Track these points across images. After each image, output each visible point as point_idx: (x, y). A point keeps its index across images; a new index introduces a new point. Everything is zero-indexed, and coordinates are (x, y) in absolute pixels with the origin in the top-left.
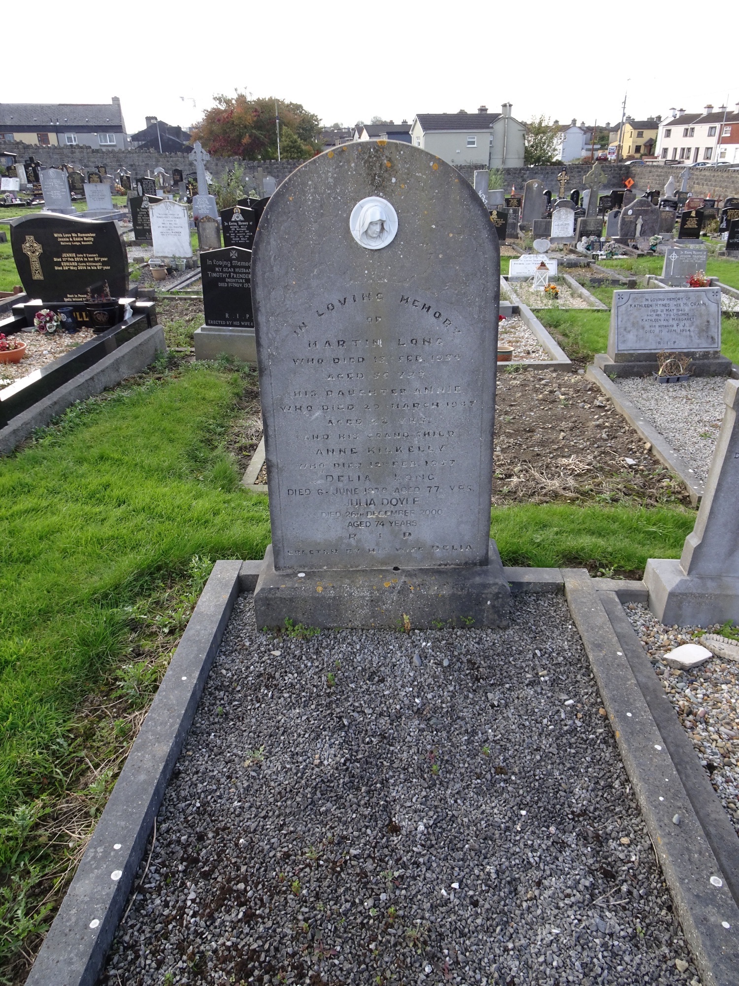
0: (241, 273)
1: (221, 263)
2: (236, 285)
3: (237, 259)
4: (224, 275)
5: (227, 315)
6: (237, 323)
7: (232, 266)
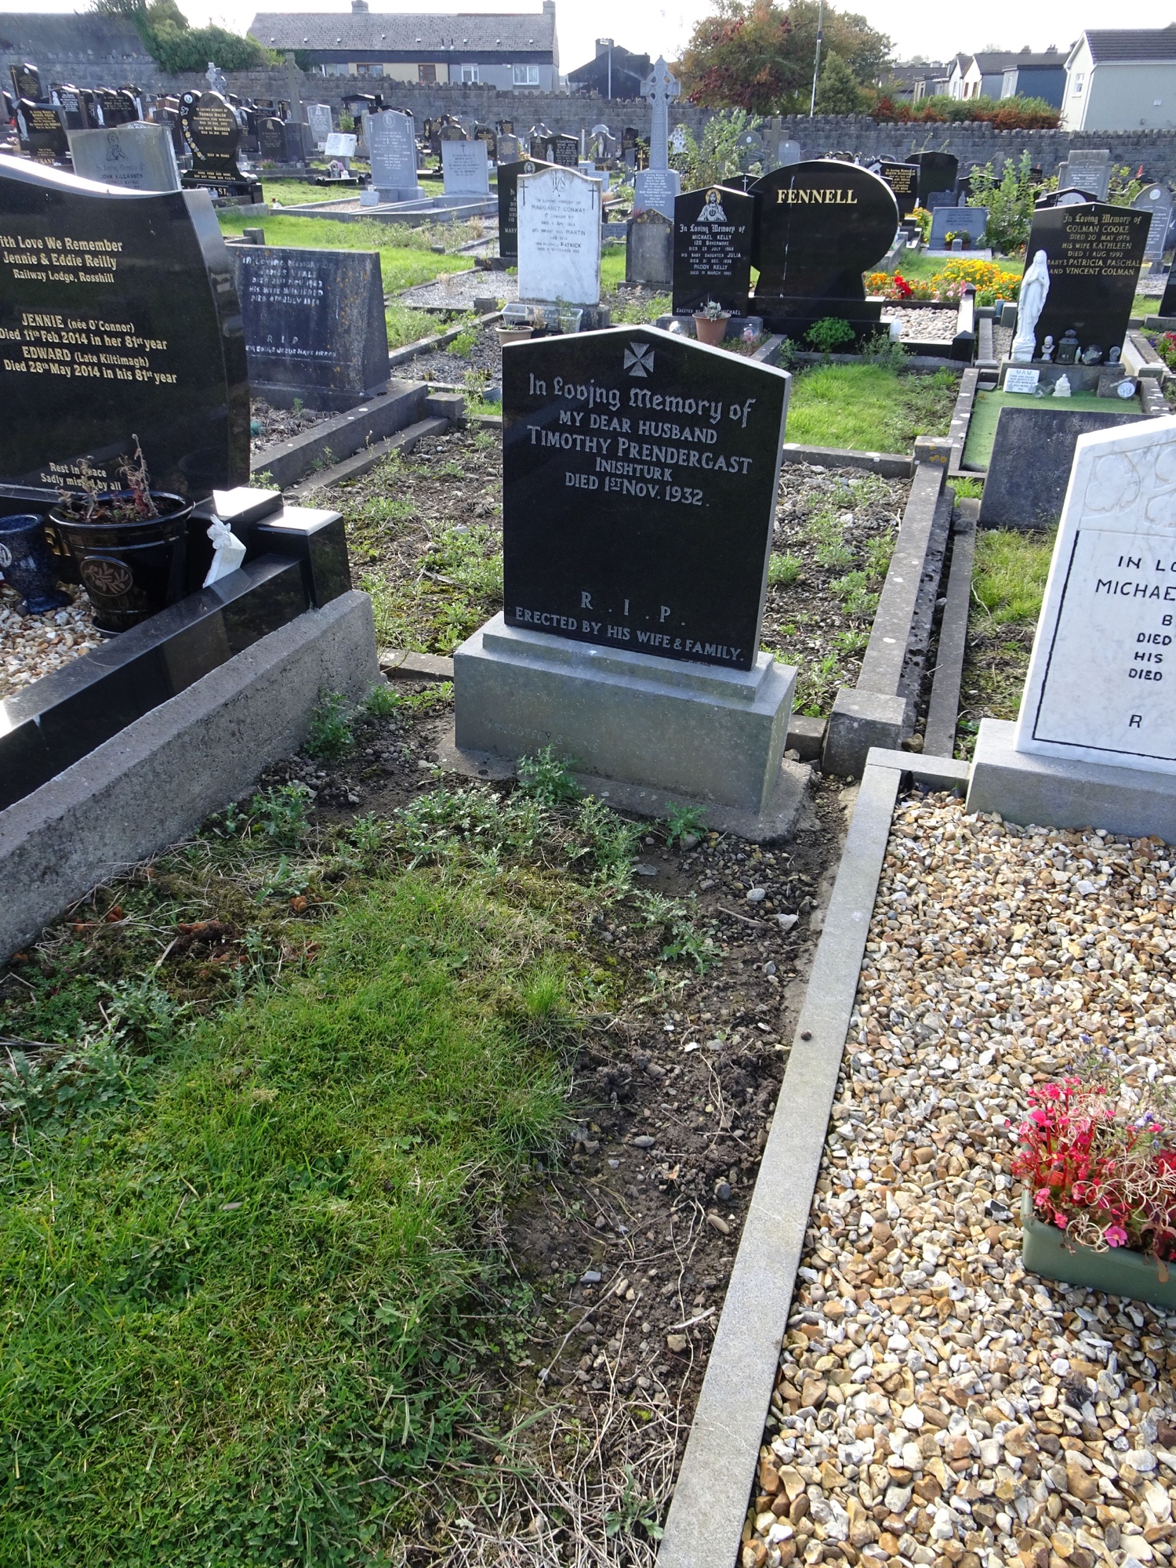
0: (660, 442)
1: (582, 393)
2: (634, 489)
3: (652, 382)
4: (591, 444)
5: (586, 600)
6: (623, 633)
7: (624, 411)
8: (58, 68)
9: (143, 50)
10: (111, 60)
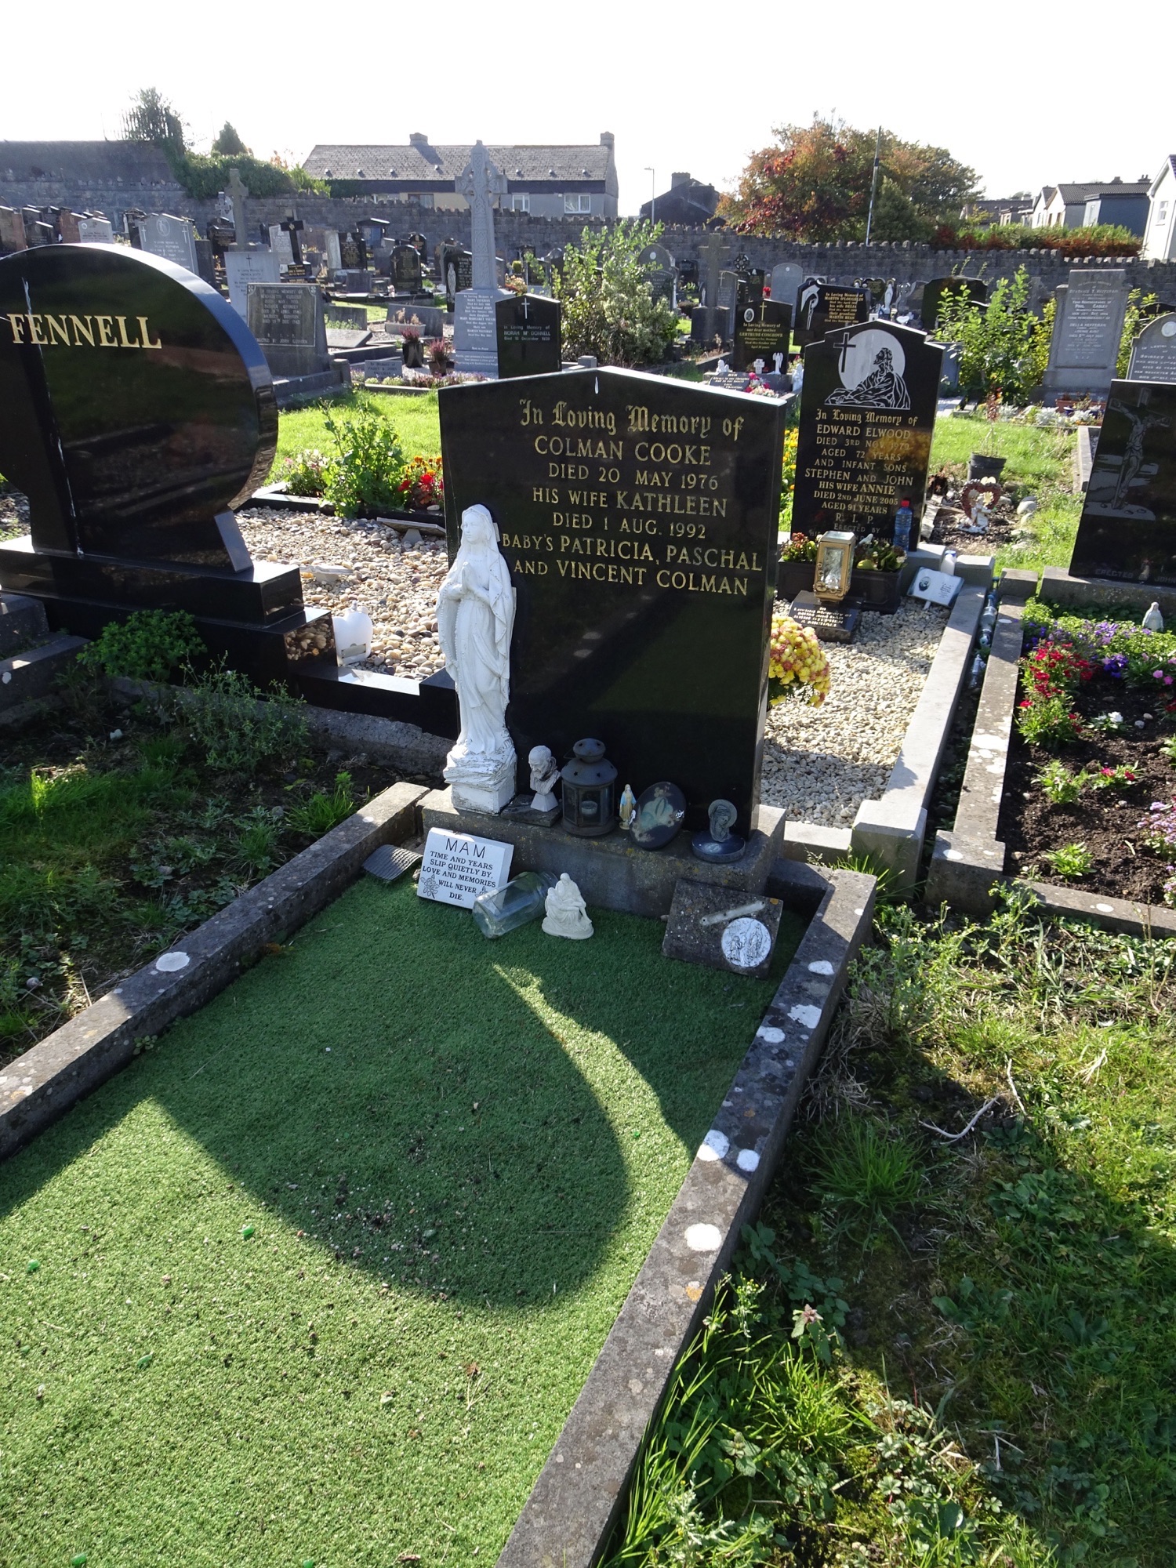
8: (88, 194)
9: (172, 178)
10: (140, 187)
